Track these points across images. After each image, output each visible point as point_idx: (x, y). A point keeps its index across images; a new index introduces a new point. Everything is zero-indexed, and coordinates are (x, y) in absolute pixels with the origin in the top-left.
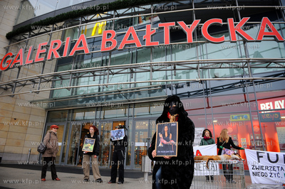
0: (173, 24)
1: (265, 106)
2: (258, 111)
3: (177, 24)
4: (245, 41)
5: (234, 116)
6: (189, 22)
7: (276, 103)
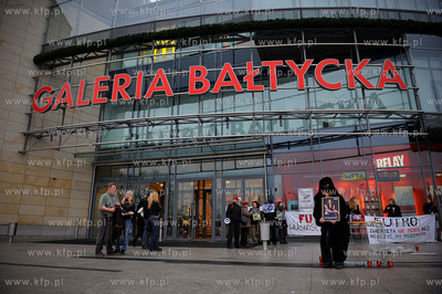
0: (280, 63)
1: (382, 163)
2: (374, 168)
3: (284, 63)
4: (363, 88)
5: (348, 174)
6: (299, 61)
7: (395, 158)
